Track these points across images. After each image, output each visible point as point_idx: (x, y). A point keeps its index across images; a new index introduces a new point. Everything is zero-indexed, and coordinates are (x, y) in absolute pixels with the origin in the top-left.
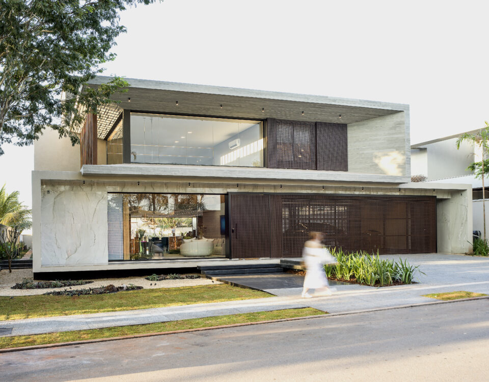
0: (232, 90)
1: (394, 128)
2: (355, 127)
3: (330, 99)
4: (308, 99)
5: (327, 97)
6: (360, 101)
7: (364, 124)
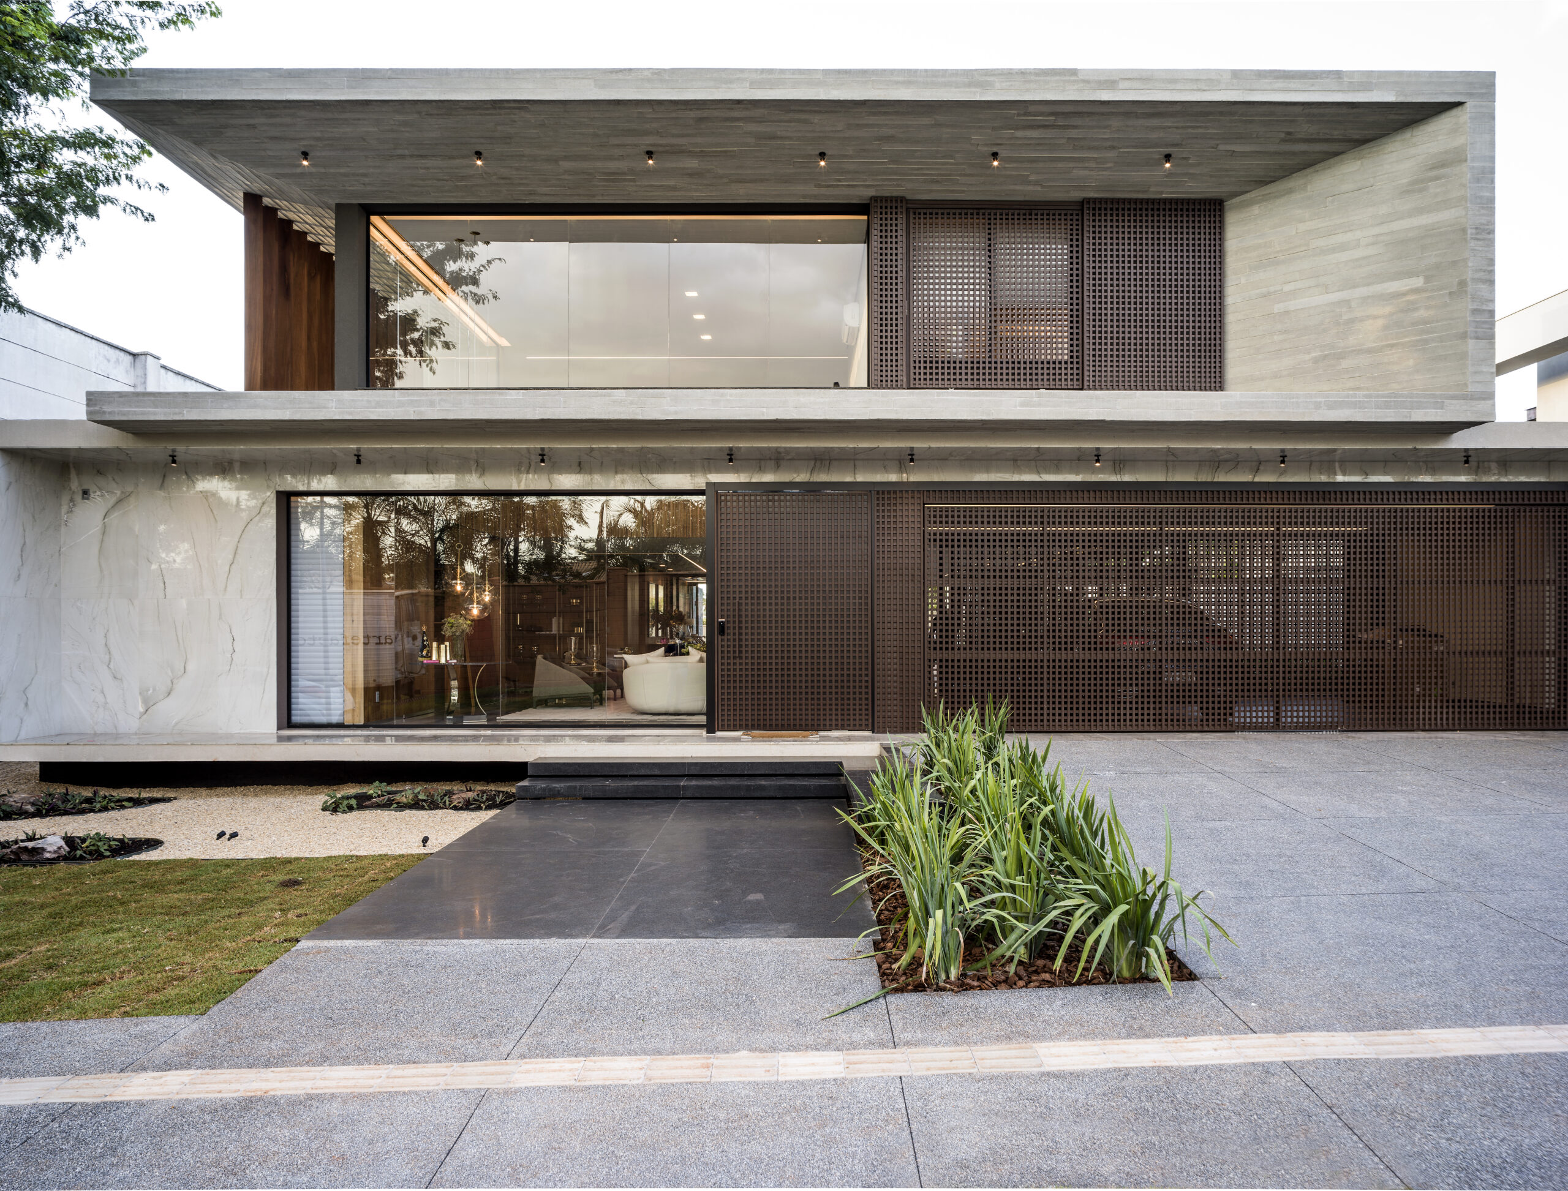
0: (649, 80)
1: (1416, 186)
2: (1256, 210)
3: (1087, 82)
4: (984, 86)
5: (1073, 72)
6: (1236, 74)
7: (1290, 191)
